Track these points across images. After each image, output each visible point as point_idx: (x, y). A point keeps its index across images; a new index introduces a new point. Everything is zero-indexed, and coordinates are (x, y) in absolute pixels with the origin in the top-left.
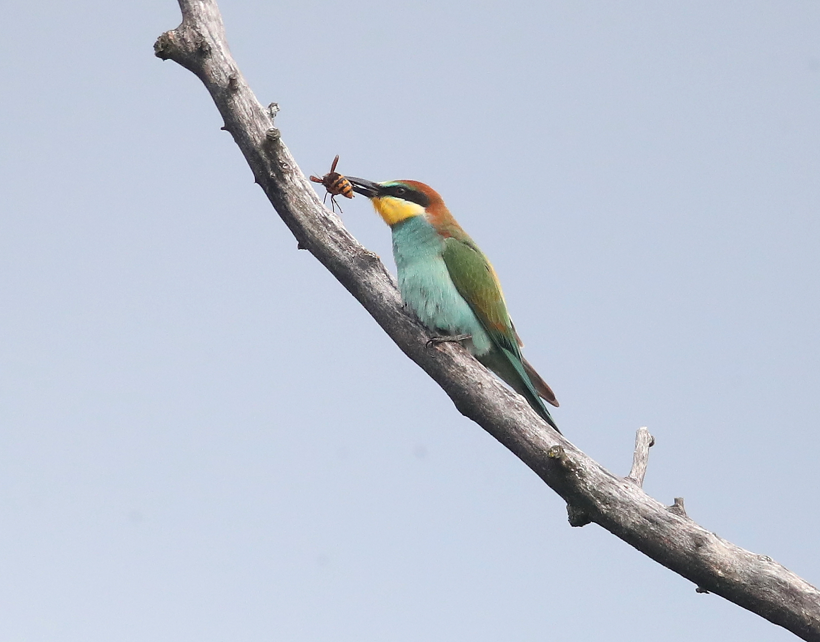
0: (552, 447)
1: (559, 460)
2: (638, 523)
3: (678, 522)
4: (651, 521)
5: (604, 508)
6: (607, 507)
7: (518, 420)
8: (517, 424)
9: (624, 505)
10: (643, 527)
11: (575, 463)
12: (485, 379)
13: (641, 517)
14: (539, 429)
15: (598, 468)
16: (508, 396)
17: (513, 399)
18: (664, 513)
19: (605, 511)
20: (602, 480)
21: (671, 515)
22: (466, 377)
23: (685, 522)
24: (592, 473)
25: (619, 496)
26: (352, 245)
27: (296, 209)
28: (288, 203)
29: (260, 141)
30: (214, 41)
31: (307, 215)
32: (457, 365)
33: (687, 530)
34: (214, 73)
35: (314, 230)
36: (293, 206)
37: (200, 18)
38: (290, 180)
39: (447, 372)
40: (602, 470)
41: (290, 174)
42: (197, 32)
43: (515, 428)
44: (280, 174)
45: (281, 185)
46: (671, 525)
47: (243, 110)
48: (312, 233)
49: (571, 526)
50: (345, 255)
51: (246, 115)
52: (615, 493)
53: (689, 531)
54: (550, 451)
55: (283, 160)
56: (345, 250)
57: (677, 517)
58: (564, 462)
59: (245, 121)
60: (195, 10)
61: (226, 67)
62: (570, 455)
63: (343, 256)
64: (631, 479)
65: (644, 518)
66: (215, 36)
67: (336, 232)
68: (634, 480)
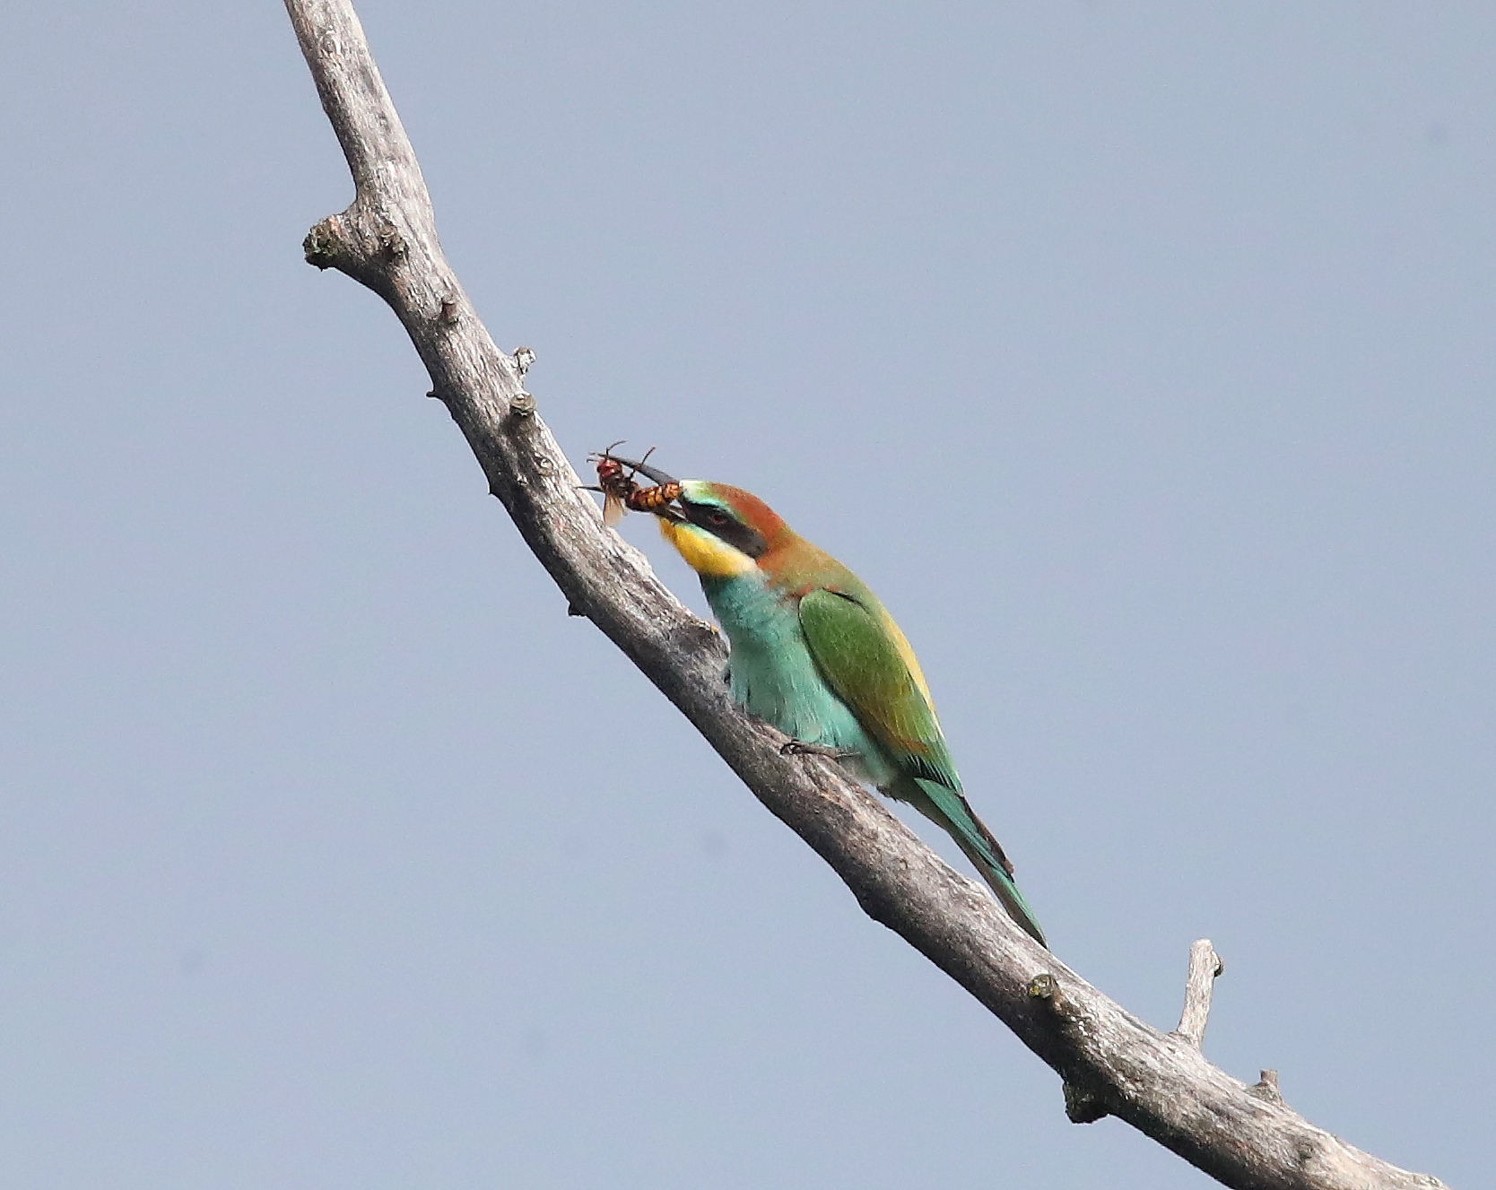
0: (1037, 978)
1: (1048, 1001)
2: (1193, 1116)
3: (1268, 1114)
4: (1219, 1112)
5: (1131, 1089)
6: (1136, 1087)
7: (972, 928)
8: (971, 934)
9: (1167, 1084)
10: (1203, 1123)
11: (1078, 1006)
12: (912, 852)
13: (1199, 1105)
14: (1012, 944)
15: (1120, 1015)
16: (956, 885)
17: (964, 889)
18: (1242, 1098)
19: (1133, 1095)
20: (1127, 1038)
21: (1255, 1102)
22: (878, 850)
23: (1281, 1113)
24: (1109, 1024)
25: (1159, 1066)
26: (669, 608)
27: (564, 542)
28: (550, 531)
29: (498, 418)
30: (414, 234)
31: (585, 553)
32: (861, 829)
33: (1284, 1130)
34: (413, 294)
35: (598, 581)
36: (558, 537)
37: (387, 192)
38: (554, 489)
39: (844, 839)
40: (1128, 1019)
41: (553, 478)
42: (383, 218)
43: (968, 942)
44: (536, 478)
45: (537, 498)
46: (1255, 1121)
47: (469, 361)
48: (595, 586)
49: (1070, 1122)
50: (654, 626)
51: (473, 370)
52: (1152, 1062)
53: (1288, 1132)
54: (1033, 984)
55: (542, 453)
56: (655, 617)
57: (1264, 1106)
58: (1058, 1005)
59: (471, 382)
60: (379, 177)
61: (436, 282)
62: (1069, 993)
63: (652, 629)
64: (1181, 1035)
65: (1205, 1109)
66: (416, 224)
67: (639, 583)
68: (1187, 1038)
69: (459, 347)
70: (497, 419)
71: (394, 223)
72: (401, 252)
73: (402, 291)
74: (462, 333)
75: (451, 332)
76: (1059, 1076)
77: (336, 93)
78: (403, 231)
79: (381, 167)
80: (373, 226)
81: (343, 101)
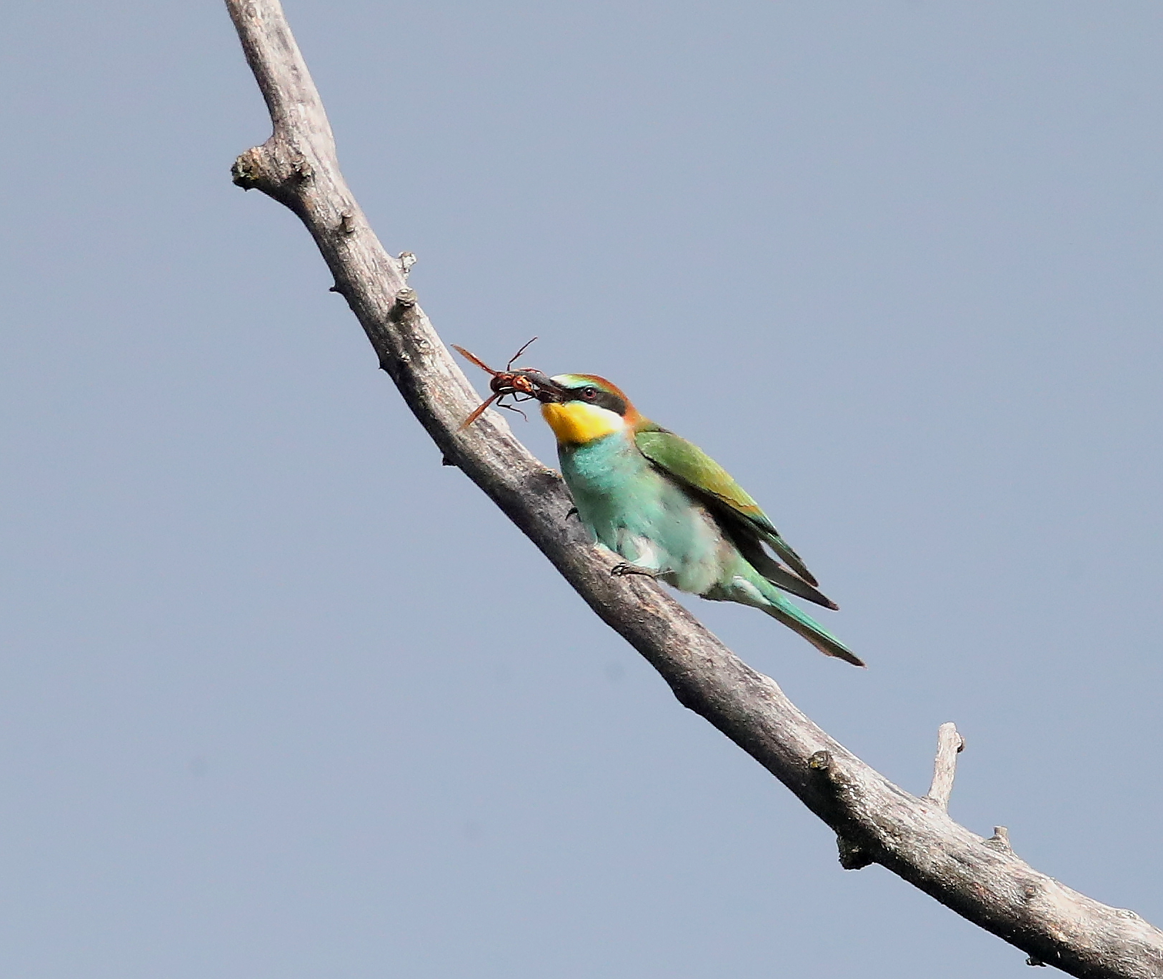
0: (816, 753)
1: (826, 771)
2: (940, 863)
3: (1000, 862)
4: (961, 861)
5: (890, 843)
6: (895, 840)
7: (765, 714)
8: (764, 718)
9: (920, 838)
10: (948, 869)
11: (849, 776)
12: (717, 653)
13: (945, 855)
14: (796, 727)
15: (882, 783)
16: (751, 679)
17: (758, 683)
18: (979, 849)
19: (893, 847)
20: (888, 801)
21: (990, 852)
22: (690, 651)
23: (1011, 861)
24: (873, 790)
25: (914, 824)
26: (522, 459)
27: (439, 407)
28: (427, 398)
29: (386, 307)
30: (320, 162)
31: (456, 416)
32: (675, 635)
33: (1013, 875)
34: (319, 209)
35: (466, 438)
36: (435, 403)
37: (298, 128)
38: (431, 364)
39: (662, 644)
40: (888, 786)
41: (431, 356)
42: (294, 149)
43: (762, 727)
44: (416, 355)
45: (417, 372)
46: (990, 868)
47: (363, 263)
48: (464, 442)
49: (843, 868)
50: (511, 474)
51: (367, 270)
52: (908, 821)
53: (1017, 876)
54: (812, 759)
55: (421, 336)
56: (511, 466)
57: (997, 856)
58: (833, 775)
59: (365, 279)
60: (291, 116)
61: (336, 200)
62: (842, 766)
63: (510, 476)
64: (931, 799)
65: (950, 858)
66: (321, 154)
67: (498, 439)
68: (936, 802)
69: (355, 251)
70: (386, 309)
71: (303, 153)
72: (309, 176)
73: (309, 207)
74: (357, 241)
75: (349, 240)
76: (834, 832)
77: (257, 49)
78: (311, 160)
79: (293, 108)
80: (287, 155)
81: (263, 56)
